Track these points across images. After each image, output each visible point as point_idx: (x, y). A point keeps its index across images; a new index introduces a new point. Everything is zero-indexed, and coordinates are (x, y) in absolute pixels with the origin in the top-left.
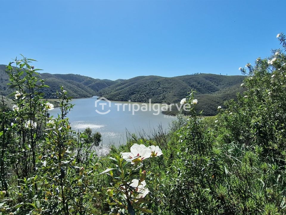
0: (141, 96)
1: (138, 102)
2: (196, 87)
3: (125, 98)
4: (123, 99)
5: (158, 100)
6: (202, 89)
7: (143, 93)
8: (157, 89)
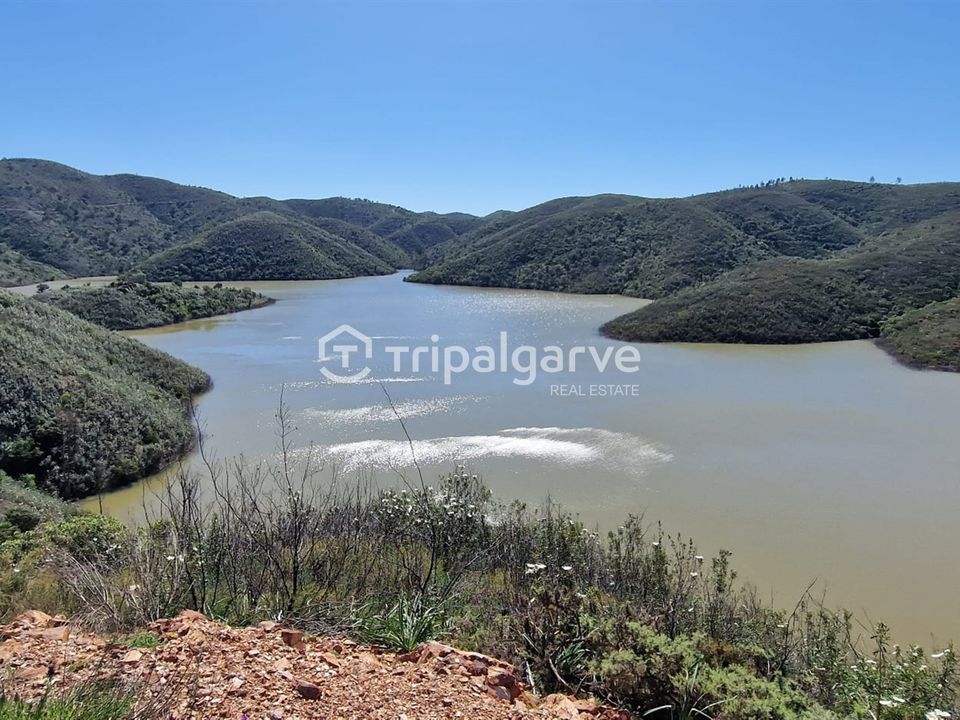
0: (550, 268)
1: (538, 289)
2: (766, 231)
3: (493, 276)
4: (488, 279)
5: (610, 281)
6: (790, 240)
7: (557, 257)
8: (613, 240)
